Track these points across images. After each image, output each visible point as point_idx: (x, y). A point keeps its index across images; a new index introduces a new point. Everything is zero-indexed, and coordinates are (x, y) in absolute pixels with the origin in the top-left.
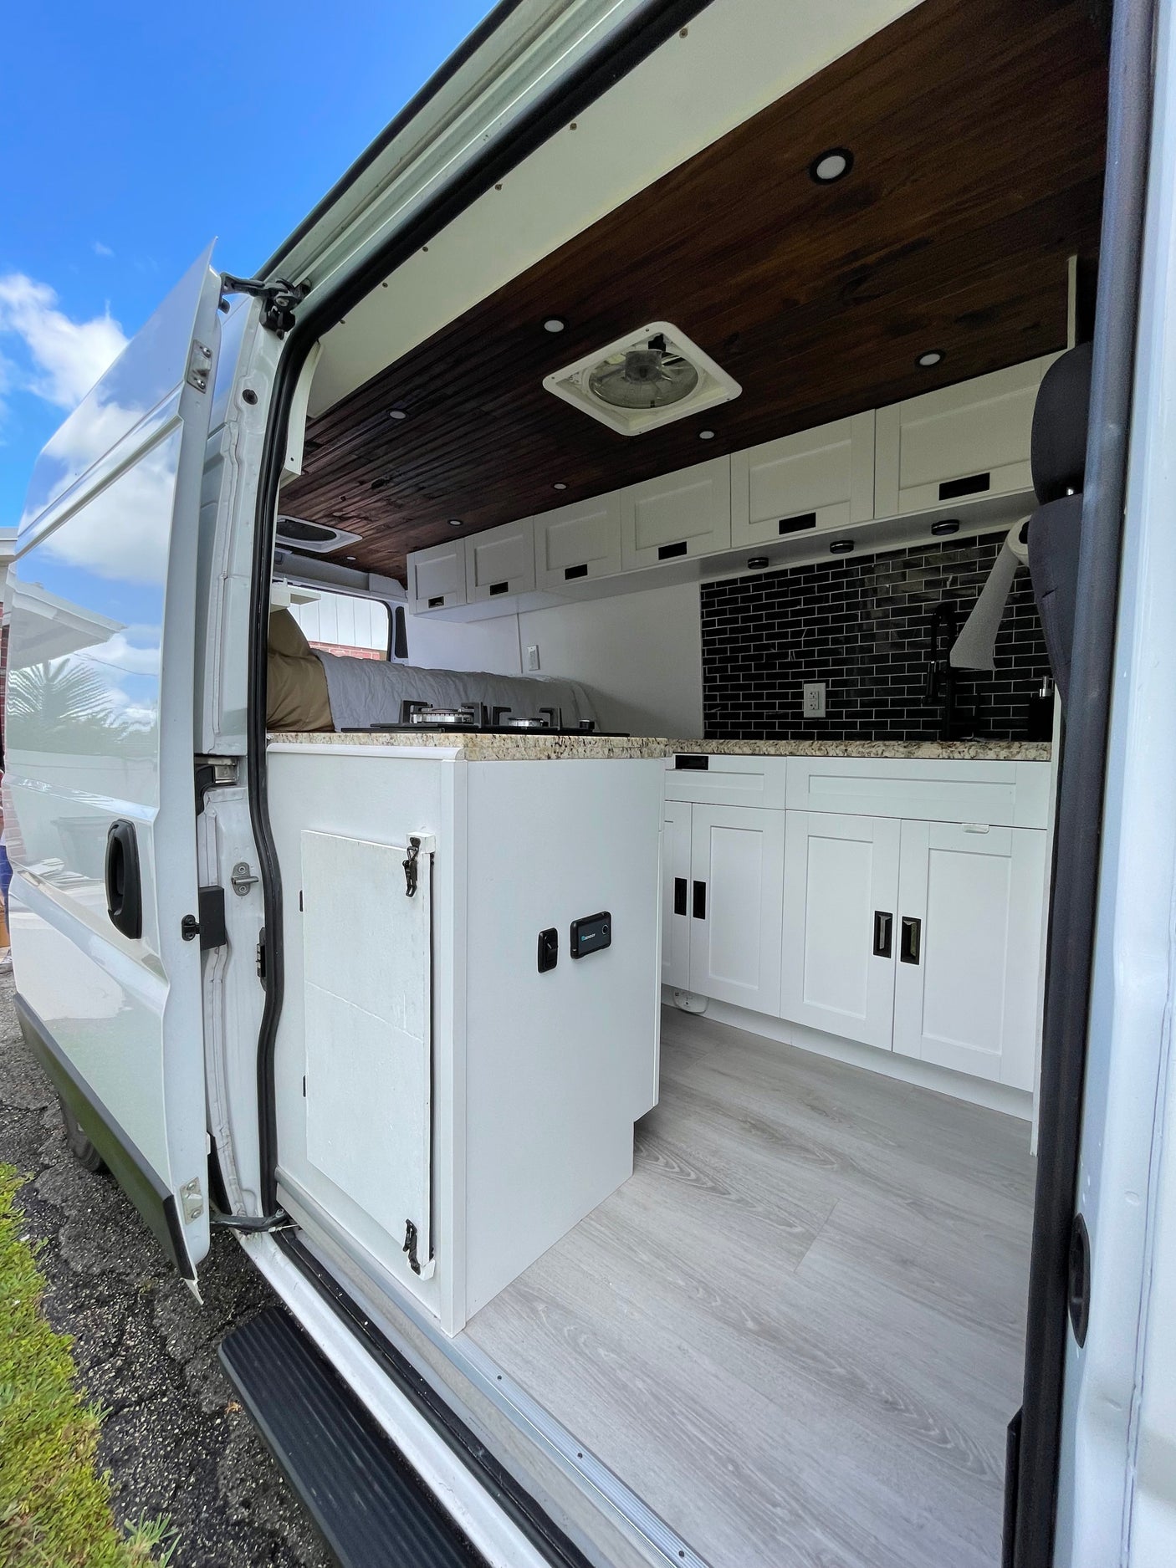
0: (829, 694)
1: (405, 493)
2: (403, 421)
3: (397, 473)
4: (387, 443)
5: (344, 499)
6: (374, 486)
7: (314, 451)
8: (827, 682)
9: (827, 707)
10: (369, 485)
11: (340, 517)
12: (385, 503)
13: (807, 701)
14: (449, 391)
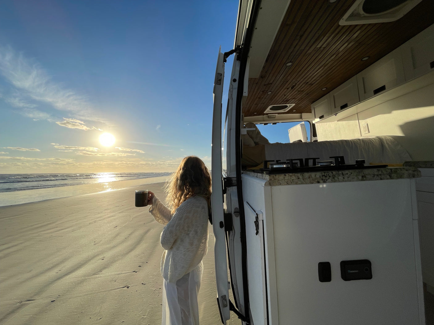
1: (303, 86)
2: (292, 65)
3: (297, 82)
4: (290, 74)
5: (285, 95)
6: (292, 88)
7: (270, 86)
10: (290, 88)
11: (286, 101)
12: (297, 92)
14: (303, 47)
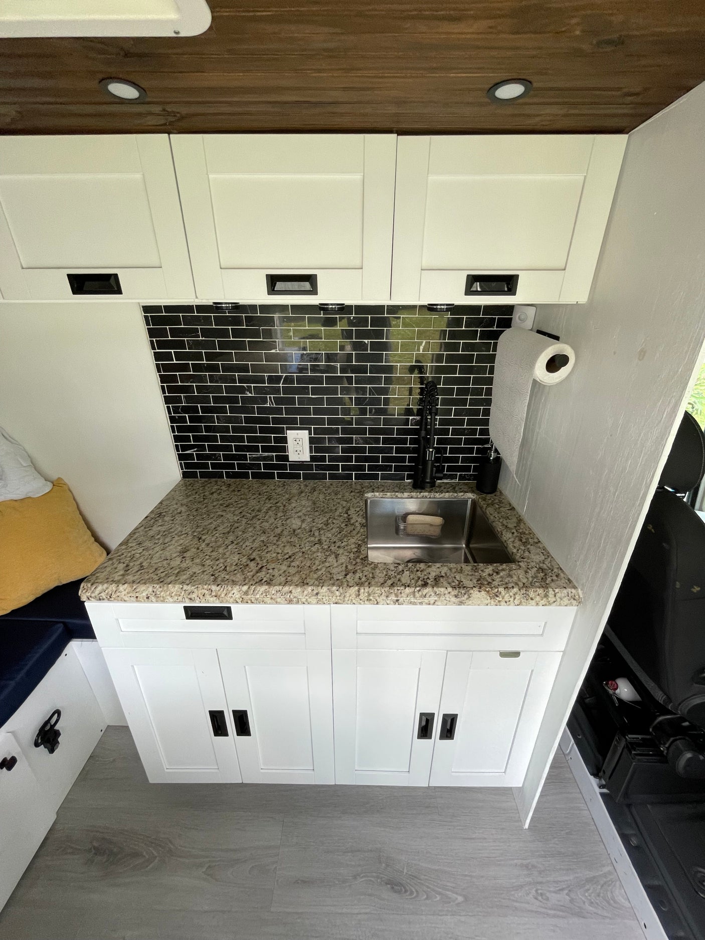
0: (312, 441)
8: (310, 429)
9: (311, 451)
13: (291, 446)
